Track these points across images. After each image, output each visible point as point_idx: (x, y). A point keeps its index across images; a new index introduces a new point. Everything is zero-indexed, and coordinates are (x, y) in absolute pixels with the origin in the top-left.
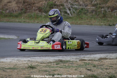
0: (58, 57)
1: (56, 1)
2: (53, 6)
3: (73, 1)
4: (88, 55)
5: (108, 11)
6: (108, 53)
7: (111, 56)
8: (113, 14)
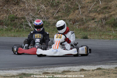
0: (21, 70)
1: (18, 14)
2: (14, 19)
3: (34, 14)
4: (51, 68)
5: (70, 24)
6: (71, 66)
7: (74, 69)
8: (74, 27)
